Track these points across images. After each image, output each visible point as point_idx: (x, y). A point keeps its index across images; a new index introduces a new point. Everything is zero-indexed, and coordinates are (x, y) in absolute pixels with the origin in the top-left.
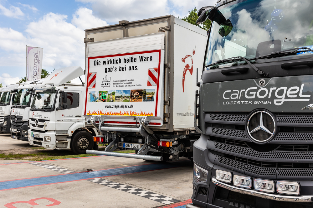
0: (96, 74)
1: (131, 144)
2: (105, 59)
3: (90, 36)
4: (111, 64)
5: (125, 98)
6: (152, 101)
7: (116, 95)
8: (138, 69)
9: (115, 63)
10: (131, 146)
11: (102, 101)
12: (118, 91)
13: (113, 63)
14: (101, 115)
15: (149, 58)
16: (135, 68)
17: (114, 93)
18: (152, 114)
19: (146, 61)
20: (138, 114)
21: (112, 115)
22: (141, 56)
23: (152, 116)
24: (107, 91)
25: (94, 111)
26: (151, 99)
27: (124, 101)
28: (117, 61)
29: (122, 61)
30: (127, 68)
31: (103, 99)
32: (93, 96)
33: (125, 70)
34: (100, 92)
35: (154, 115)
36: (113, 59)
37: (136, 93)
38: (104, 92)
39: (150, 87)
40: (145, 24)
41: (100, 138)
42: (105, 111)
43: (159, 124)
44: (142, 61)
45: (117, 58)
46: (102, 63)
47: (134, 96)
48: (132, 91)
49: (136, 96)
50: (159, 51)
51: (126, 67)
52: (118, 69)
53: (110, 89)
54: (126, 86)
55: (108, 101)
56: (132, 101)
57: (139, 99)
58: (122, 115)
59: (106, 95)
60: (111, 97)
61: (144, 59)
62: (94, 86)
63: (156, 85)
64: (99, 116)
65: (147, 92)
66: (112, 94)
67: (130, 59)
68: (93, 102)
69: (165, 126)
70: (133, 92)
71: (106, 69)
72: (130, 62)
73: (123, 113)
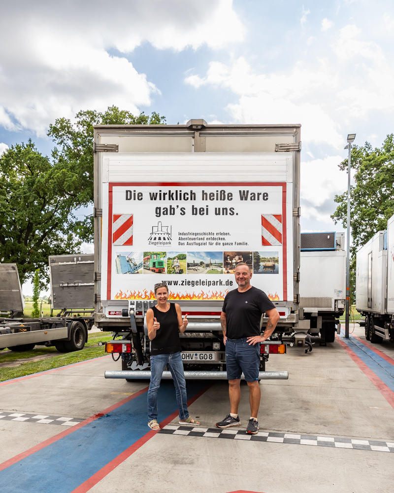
0: (132, 218)
1: (195, 353)
2: (155, 190)
4: (170, 199)
5: (211, 267)
6: (274, 273)
7: (190, 260)
8: (237, 214)
9: (180, 199)
10: (194, 356)
11: (153, 271)
12: (193, 253)
13: (177, 199)
15: (261, 197)
16: (229, 212)
17: (182, 257)
18: (276, 296)
19: (254, 199)
21: (182, 299)
22: (244, 191)
23: (276, 299)
24: (164, 253)
25: (133, 292)
26: (273, 270)
27: (209, 272)
28: (186, 196)
29: (199, 196)
30: (212, 211)
31: (154, 269)
32: (128, 261)
33: (207, 214)
34: (145, 254)
35: (281, 299)
36: (177, 191)
37: (237, 258)
38: (157, 254)
39: (267, 249)
41: (123, 346)
43: (284, 314)
44: (246, 199)
45: (186, 189)
46: (146, 196)
47: (232, 263)
48: (228, 254)
49: (237, 263)
50: (284, 185)
51: (207, 209)
52: (189, 211)
53: (174, 248)
54: (211, 244)
55: (169, 272)
56: (228, 272)
58: (207, 300)
59: (164, 260)
60: (176, 264)
61: (249, 196)
62: (129, 242)
63: (280, 244)
64: (148, 301)
65: (261, 256)
66: (179, 258)
67: (217, 194)
68: (128, 274)
70: (228, 256)
71: (157, 208)
72: (217, 199)
73: (210, 295)
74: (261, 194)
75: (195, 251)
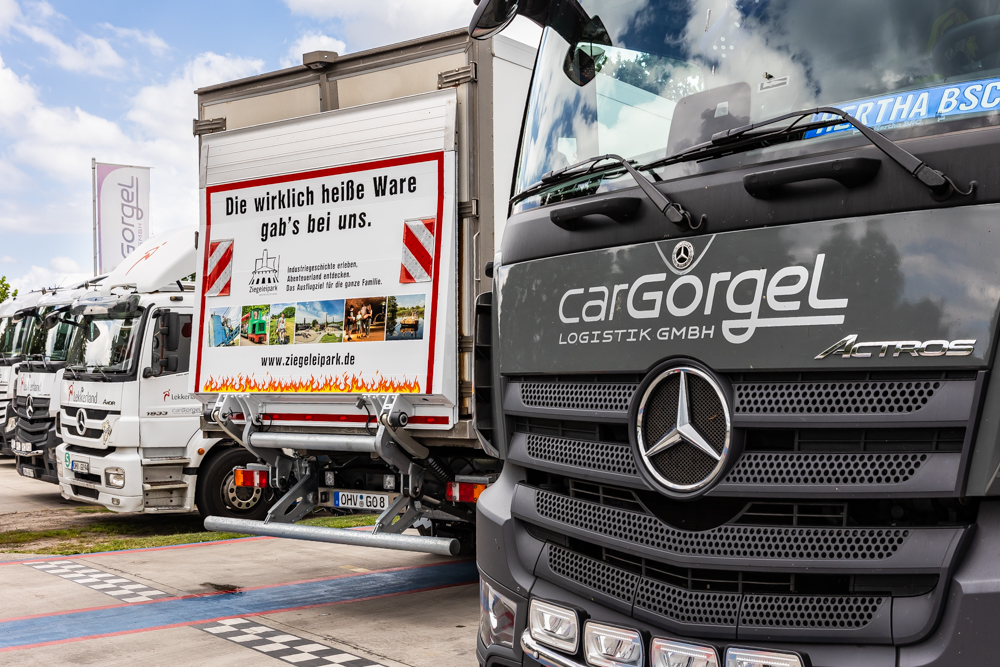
0: (232, 245)
1: (359, 495)
2: (260, 192)
3: (213, 112)
4: (280, 207)
5: (329, 330)
6: (416, 338)
7: (299, 318)
8: (369, 224)
9: (294, 205)
10: (359, 500)
11: (252, 340)
12: (304, 304)
13: (289, 206)
14: (248, 392)
15: (406, 184)
16: (358, 221)
17: (289, 313)
18: (416, 383)
19: (396, 193)
20: (369, 387)
21: (285, 392)
22: (380, 178)
23: (415, 392)
24: (268, 307)
25: (225, 379)
26: (413, 332)
27: (324, 340)
28: (302, 198)
29: (318, 195)
30: (334, 223)
31: (254, 336)
32: (223, 324)
33: (328, 229)
34: (245, 309)
35: (423, 390)
36: (289, 191)
37: (363, 310)
38: (258, 309)
39: (410, 289)
40: (393, 62)
41: (255, 473)
42: (263, 376)
43: (445, 420)
44: (383, 194)
45: (300, 186)
46: (251, 206)
47: (355, 322)
48: (351, 303)
49: (364, 321)
50: (438, 156)
51: (328, 219)
52: (303, 226)
53: (279, 298)
54: (330, 286)
55: (272, 342)
56: (349, 339)
57: (372, 330)
58: (316, 392)
59: (266, 319)
60: (281, 326)
61: (388, 186)
62: (227, 289)
63: (429, 279)
64: (243, 394)
65: (400, 305)
66: (286, 316)
67: (343, 188)
68: (221, 347)
69: (465, 429)
70: (352, 307)
71: (263, 226)
72: (343, 199)
73: (322, 382)
74: (405, 180)
75: (307, 301)
